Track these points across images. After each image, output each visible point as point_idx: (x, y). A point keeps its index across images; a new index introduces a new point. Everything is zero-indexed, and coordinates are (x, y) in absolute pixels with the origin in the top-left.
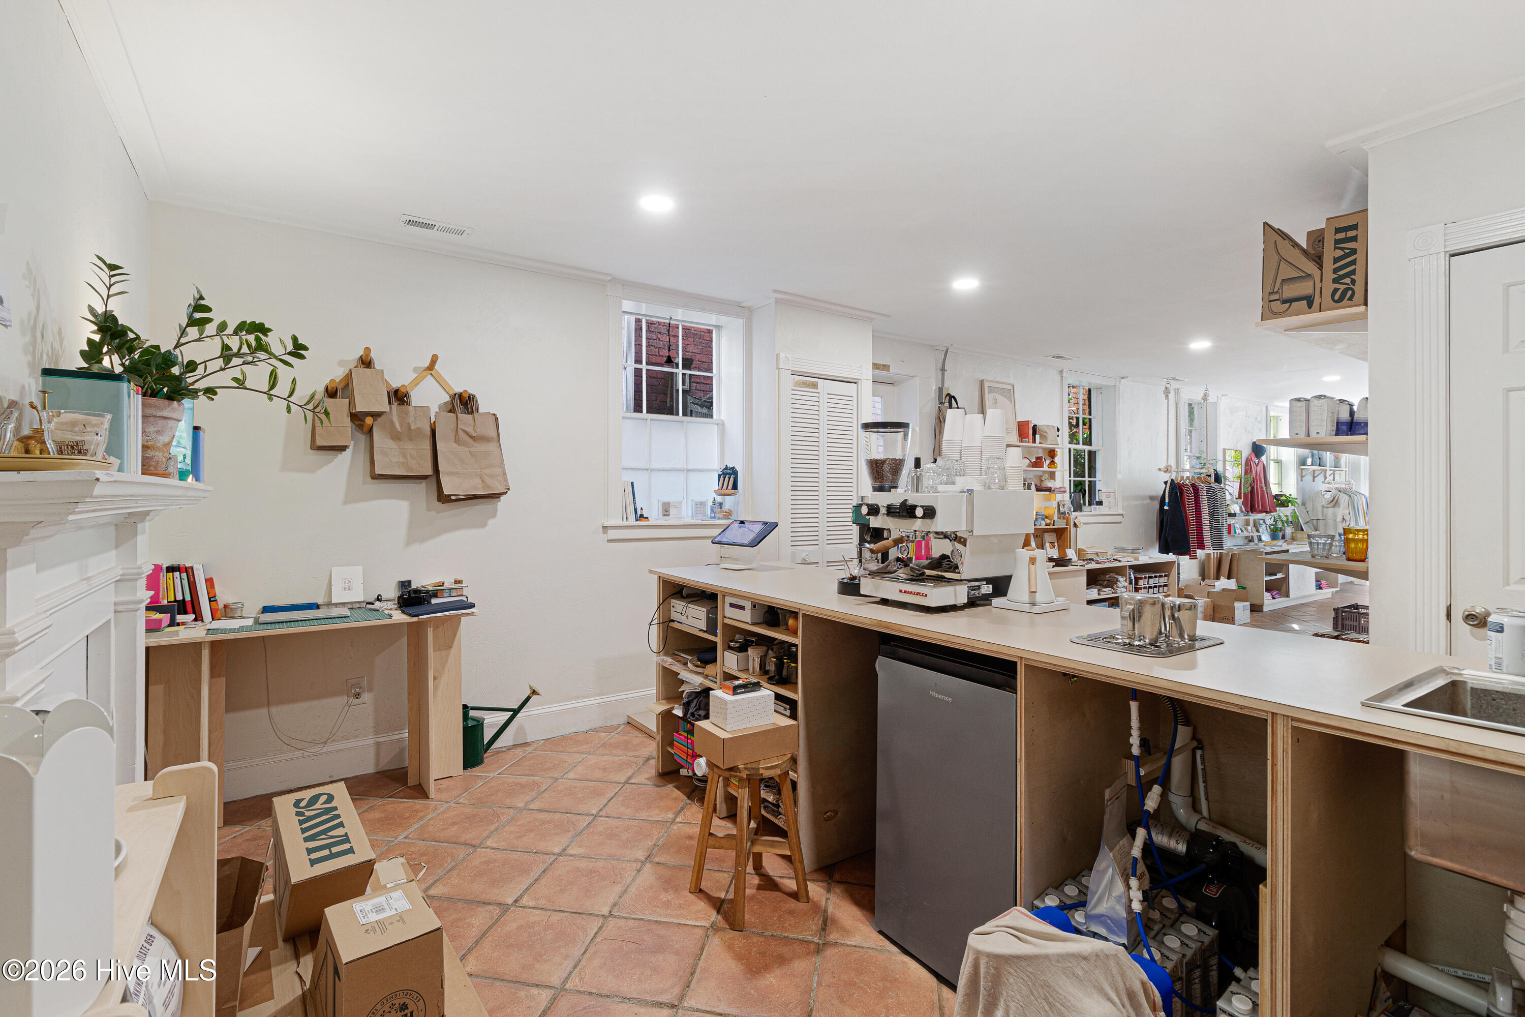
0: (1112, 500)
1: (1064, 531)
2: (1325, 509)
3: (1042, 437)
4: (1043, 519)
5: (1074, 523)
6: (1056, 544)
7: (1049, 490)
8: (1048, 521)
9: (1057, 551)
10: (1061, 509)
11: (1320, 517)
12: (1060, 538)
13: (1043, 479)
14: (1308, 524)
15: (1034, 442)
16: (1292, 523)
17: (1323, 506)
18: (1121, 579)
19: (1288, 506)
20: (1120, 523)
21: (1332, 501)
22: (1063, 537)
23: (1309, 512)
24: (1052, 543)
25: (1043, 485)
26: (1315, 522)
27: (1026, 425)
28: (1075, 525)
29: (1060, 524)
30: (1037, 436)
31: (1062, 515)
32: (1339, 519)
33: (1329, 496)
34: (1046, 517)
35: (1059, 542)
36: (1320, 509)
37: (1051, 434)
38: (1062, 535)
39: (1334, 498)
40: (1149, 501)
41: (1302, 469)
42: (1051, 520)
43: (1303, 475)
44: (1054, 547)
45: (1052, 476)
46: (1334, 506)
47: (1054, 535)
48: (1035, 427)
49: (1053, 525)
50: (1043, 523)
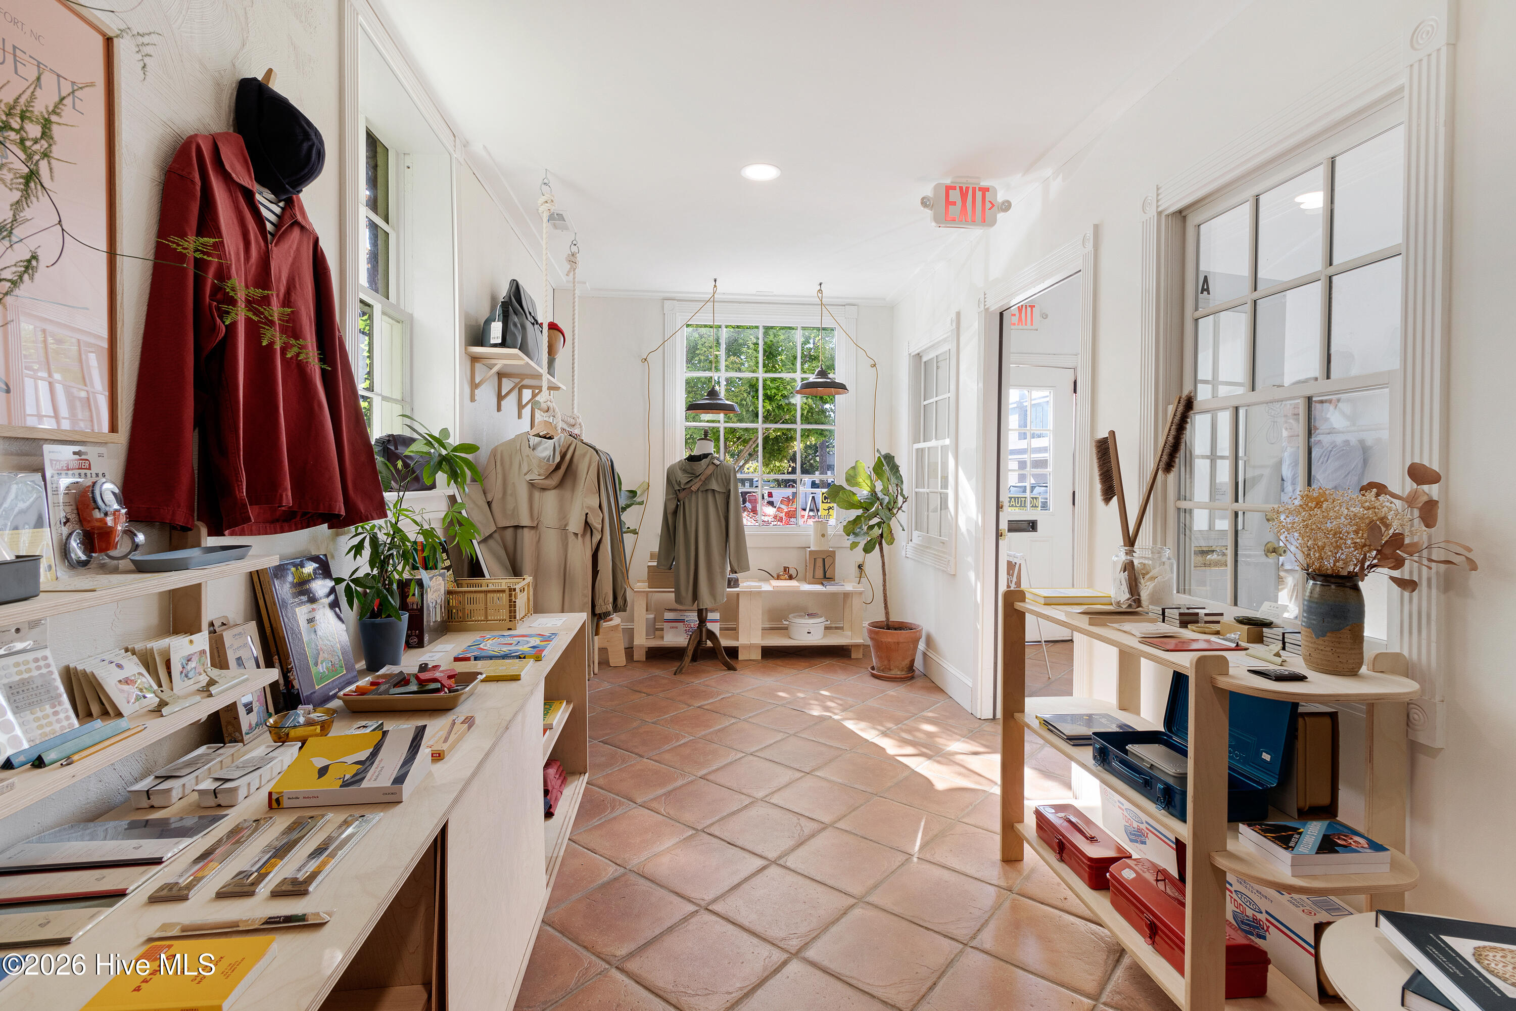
2: (537, 494)
11: (525, 521)
14: (491, 542)
16: (445, 550)
17: (532, 485)
19: (433, 487)
21: (558, 467)
23: (494, 505)
26: (509, 533)
32: (575, 525)
33: (549, 452)
36: (523, 492)
39: (563, 457)
41: (474, 359)
43: (477, 381)
46: (560, 485)
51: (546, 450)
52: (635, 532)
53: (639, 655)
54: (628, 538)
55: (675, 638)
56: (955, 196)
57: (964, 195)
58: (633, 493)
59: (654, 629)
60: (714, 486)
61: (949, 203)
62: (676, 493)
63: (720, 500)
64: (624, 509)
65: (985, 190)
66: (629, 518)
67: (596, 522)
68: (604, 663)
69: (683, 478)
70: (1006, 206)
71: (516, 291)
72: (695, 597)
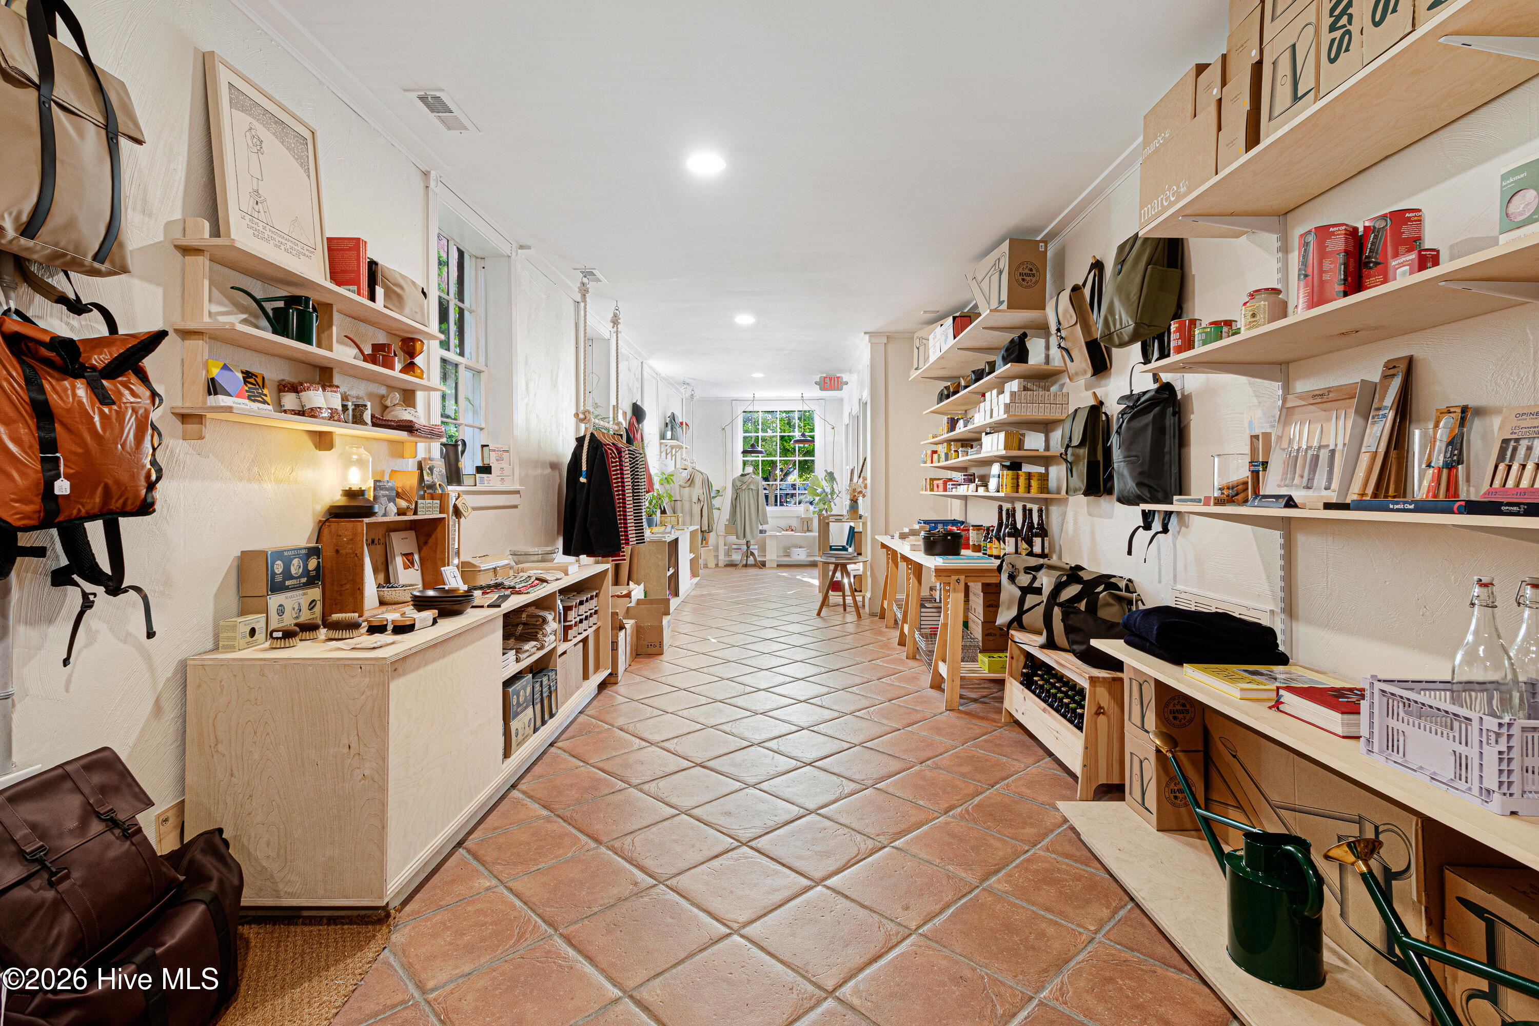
0: (504, 464)
1: (436, 528)
2: (682, 489)
3: (388, 293)
4: (391, 500)
5: (455, 506)
6: (416, 557)
7: (408, 427)
8: (403, 504)
9: (419, 572)
10: (426, 477)
11: (678, 498)
12: (426, 543)
13: (388, 403)
14: (668, 506)
15: (372, 298)
17: (680, 485)
18: (550, 617)
20: (516, 507)
21: (689, 479)
22: (431, 541)
24: (408, 556)
25: (389, 417)
27: (350, 249)
28: (457, 512)
29: (428, 511)
30: (380, 291)
31: (427, 489)
32: (695, 500)
34: (398, 495)
35: (424, 552)
36: (677, 488)
37: (411, 296)
38: (429, 535)
39: (691, 476)
40: (549, 470)
41: (662, 443)
42: (409, 501)
43: (663, 450)
44: (412, 563)
45: (408, 397)
46: (690, 486)
47: (411, 535)
48: (372, 264)
49: (415, 513)
50: (393, 509)
51: (685, 474)
52: (719, 509)
53: (721, 564)
54: (715, 512)
55: (736, 557)
56: (827, 380)
57: (830, 380)
58: (718, 491)
59: (728, 553)
60: (752, 487)
61: (825, 383)
62: (736, 490)
63: (755, 493)
64: (714, 497)
65: (838, 378)
66: (716, 502)
67: (702, 499)
68: (706, 566)
69: (739, 484)
70: (847, 383)
71: (673, 415)
72: (744, 536)
